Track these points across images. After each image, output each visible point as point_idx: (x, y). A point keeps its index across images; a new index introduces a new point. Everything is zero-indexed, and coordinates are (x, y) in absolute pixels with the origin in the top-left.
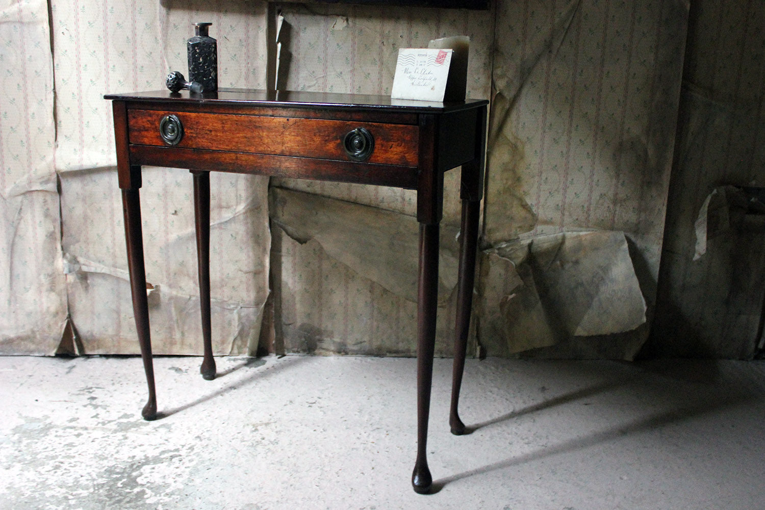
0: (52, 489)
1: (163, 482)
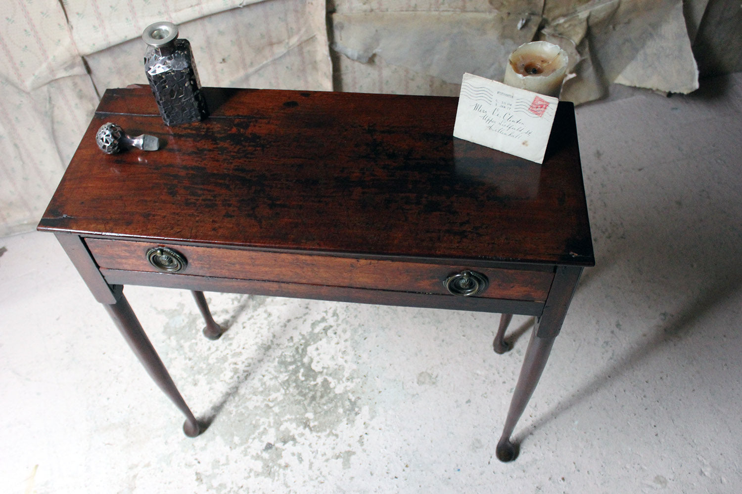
0: (250, 399)
1: (336, 365)
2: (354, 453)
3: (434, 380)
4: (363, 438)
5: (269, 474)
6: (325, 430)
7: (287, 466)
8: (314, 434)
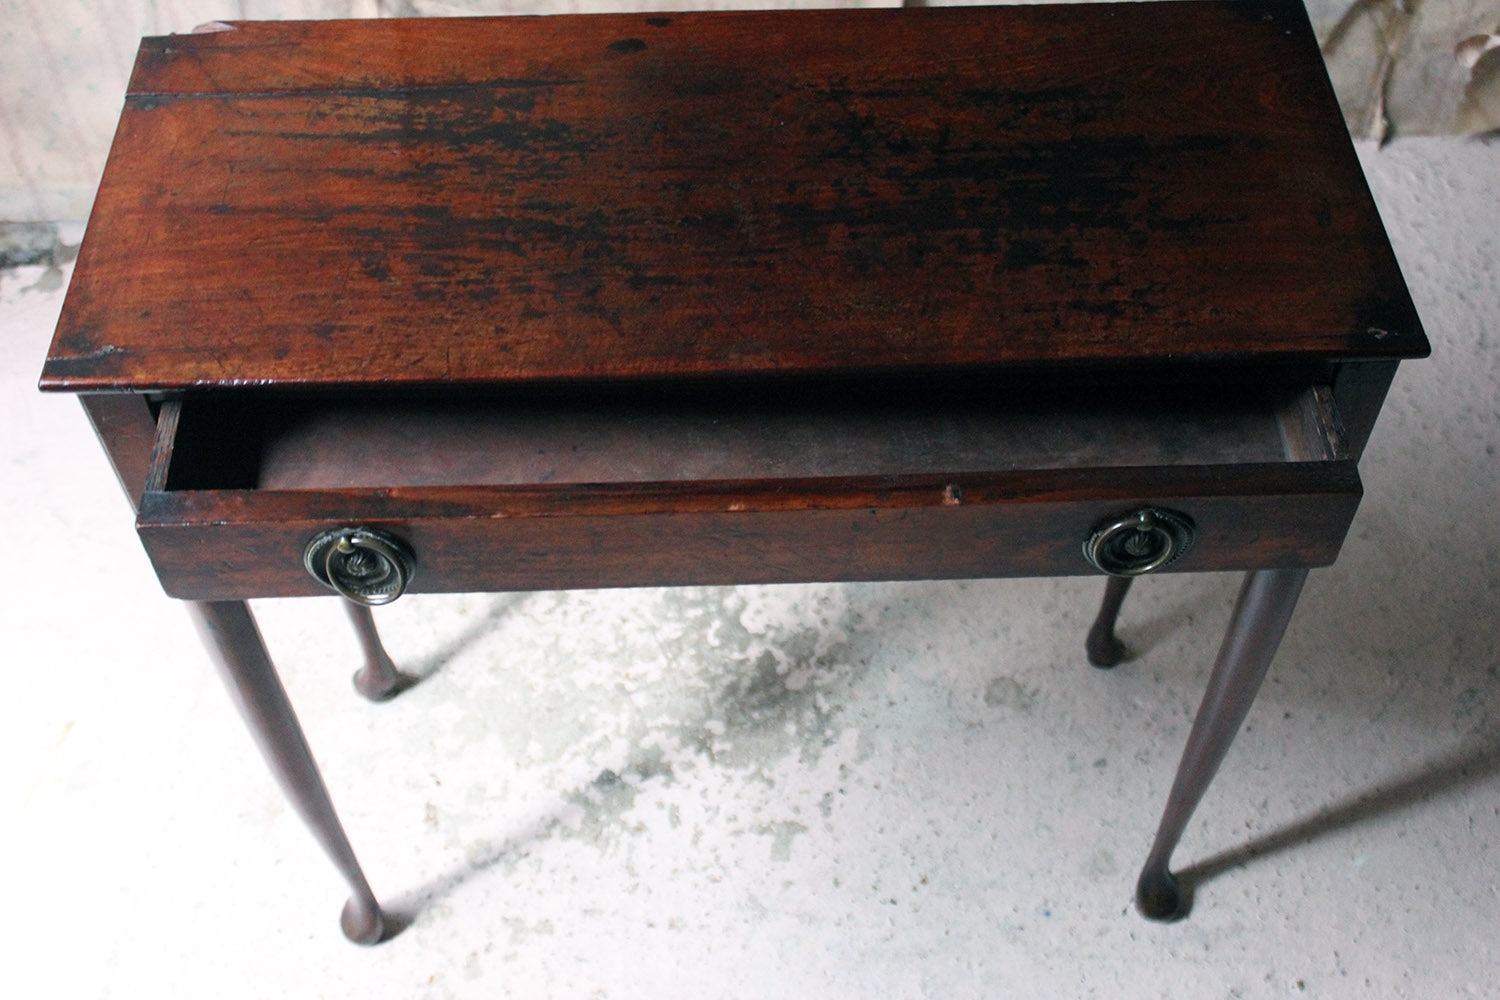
1: (800, 625)
2: (804, 829)
3: (1027, 700)
4: (832, 800)
5: (596, 839)
6: (746, 766)
7: (640, 829)
8: (719, 769)
